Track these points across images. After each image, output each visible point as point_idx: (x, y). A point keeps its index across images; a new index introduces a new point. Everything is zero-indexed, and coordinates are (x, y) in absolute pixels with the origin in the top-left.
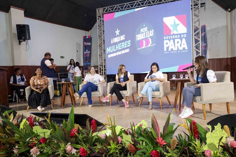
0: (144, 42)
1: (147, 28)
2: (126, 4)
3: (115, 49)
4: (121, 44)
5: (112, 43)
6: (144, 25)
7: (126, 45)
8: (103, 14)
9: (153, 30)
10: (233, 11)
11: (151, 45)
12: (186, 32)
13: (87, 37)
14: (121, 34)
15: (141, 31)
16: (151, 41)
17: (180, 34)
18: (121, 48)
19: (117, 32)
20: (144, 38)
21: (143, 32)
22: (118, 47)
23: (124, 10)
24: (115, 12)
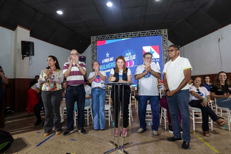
0: (128, 63)
1: (130, 53)
2: (114, 34)
3: (105, 67)
4: (110, 64)
5: (103, 62)
6: (129, 51)
7: (114, 65)
8: (96, 41)
9: (135, 55)
10: (182, 47)
11: (133, 65)
12: (159, 57)
13: (82, 57)
14: (110, 56)
15: (126, 55)
16: (134, 63)
17: (155, 59)
18: (110, 67)
19: (108, 55)
20: (129, 60)
21: (128, 56)
22: (108, 66)
23: (112, 39)
24: (105, 40)
